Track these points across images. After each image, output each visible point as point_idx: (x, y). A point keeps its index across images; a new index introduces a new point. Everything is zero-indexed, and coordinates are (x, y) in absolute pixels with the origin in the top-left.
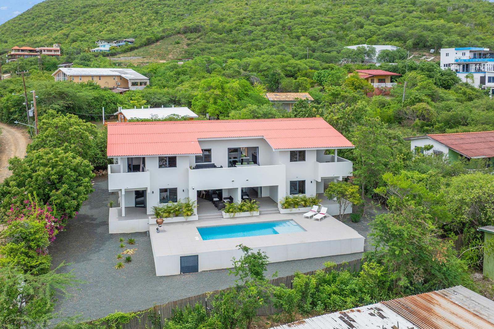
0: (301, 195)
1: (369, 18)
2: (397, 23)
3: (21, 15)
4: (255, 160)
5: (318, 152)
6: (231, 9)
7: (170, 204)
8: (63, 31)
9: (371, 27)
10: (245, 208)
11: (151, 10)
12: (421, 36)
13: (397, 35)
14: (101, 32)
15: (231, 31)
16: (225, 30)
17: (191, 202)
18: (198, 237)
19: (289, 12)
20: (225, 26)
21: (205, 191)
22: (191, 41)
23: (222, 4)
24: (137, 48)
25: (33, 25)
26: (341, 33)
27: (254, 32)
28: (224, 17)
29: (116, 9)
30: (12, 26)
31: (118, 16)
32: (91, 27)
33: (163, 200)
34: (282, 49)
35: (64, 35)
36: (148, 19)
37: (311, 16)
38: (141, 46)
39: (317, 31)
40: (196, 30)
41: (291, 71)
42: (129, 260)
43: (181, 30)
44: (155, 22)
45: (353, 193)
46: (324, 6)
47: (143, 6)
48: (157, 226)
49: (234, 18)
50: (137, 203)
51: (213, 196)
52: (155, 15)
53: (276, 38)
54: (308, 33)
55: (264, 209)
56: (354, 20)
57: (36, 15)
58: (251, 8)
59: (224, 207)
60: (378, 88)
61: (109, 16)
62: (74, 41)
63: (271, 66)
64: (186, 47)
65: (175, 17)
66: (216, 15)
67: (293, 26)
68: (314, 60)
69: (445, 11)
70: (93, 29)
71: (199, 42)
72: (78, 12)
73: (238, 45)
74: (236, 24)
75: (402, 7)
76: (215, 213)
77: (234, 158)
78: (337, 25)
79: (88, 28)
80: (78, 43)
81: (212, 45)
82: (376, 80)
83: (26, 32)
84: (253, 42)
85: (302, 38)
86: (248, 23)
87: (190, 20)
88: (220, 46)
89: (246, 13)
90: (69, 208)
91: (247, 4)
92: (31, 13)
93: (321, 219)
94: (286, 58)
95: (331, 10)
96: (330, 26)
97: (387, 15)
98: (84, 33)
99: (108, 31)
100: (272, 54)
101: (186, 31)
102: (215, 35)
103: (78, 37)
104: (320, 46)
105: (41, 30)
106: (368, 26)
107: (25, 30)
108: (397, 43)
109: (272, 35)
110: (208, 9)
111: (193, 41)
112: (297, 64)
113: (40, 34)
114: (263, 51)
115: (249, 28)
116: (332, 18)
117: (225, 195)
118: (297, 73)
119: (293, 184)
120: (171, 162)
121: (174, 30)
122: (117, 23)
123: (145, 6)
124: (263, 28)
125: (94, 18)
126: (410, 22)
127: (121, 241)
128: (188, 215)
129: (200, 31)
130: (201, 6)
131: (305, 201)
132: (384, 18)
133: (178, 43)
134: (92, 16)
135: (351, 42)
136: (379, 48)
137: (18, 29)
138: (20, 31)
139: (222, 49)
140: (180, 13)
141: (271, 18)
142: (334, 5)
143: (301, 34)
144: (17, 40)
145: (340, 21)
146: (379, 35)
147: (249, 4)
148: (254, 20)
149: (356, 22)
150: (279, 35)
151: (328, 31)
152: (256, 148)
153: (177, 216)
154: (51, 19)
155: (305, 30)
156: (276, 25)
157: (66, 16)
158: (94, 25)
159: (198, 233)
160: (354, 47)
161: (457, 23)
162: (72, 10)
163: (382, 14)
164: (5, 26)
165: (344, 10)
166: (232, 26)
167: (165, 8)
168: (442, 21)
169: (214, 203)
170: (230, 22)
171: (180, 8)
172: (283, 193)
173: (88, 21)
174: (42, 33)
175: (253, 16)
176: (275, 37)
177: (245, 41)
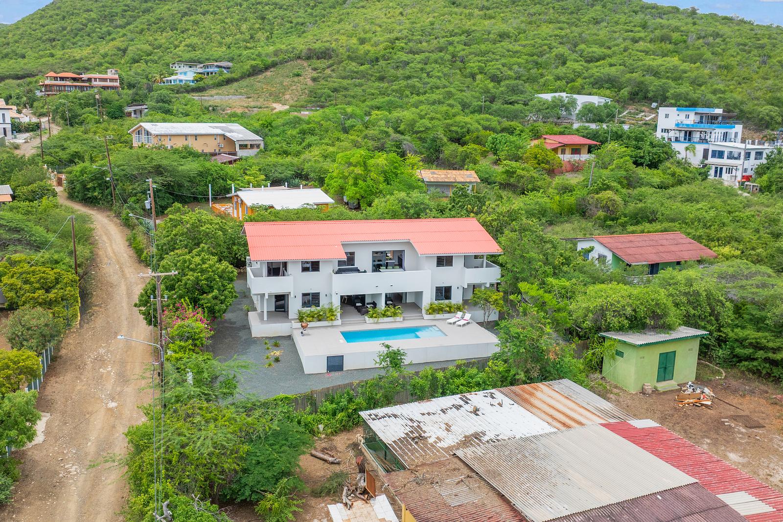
0: (447, 301)
1: (577, 49)
2: (612, 60)
3: (43, 10)
4: (400, 265)
5: (466, 258)
6: (378, 21)
7: (313, 308)
8: (117, 43)
9: (577, 64)
10: (389, 313)
11: (255, 13)
12: (642, 82)
13: (609, 79)
14: (176, 47)
15: (377, 60)
16: (367, 57)
17: (334, 307)
18: (342, 340)
19: (463, 33)
20: (369, 51)
21: (348, 296)
22: (317, 73)
23: (364, 10)
24: (236, 80)
25: (64, 29)
26: (534, 71)
27: (410, 65)
28: (368, 36)
29: (199, 9)
30: (30, 28)
31: (203, 21)
32: (161, 37)
33: (305, 304)
34: (450, 95)
35: (119, 49)
36: (251, 29)
37: (494, 42)
38: (242, 77)
39: (500, 66)
40: (325, 54)
41: (457, 132)
42: (277, 360)
43: (303, 54)
44: (260, 33)
45: (496, 300)
46: (515, 25)
47: (241, 6)
48: (302, 330)
49: (382, 38)
50: (277, 307)
51: (356, 301)
52: (260, 21)
53: (442, 75)
54: (488, 70)
55: (408, 315)
56: (555, 51)
57: (68, 12)
58: (407, 21)
59: (367, 312)
60: (569, 162)
61: (188, 20)
62: (136, 61)
63: (430, 125)
64: (310, 83)
65: (292, 28)
66: (355, 31)
67: (467, 56)
68: (490, 117)
69: (685, 42)
70: (163, 41)
71: (330, 76)
72: (136, 8)
73: (386, 85)
74: (385, 49)
75: (627, 31)
76: (358, 318)
77: (379, 261)
78: (530, 59)
79: (156, 40)
80: (143, 65)
81: (349, 82)
82: (568, 150)
83: (54, 40)
84: (409, 82)
85: (479, 77)
86: (403, 48)
87: (315, 35)
88: (361, 85)
89: (401, 31)
90: (219, 312)
91: (401, 13)
92: (59, 8)
93: (464, 325)
94: (453, 111)
95: (525, 32)
96: (520, 60)
97: (602, 45)
98: (150, 48)
99: (186, 46)
100: (434, 103)
101: (311, 55)
102: (353, 66)
103: (142, 54)
104: (502, 93)
105: (78, 38)
106: (572, 63)
107: (52, 36)
108: (608, 92)
109: (436, 70)
110: (342, 17)
111: (320, 73)
112: (466, 123)
113: (76, 44)
114: (422, 98)
115: (404, 57)
116: (524, 46)
117: (368, 300)
118: (465, 136)
119: (439, 290)
120: (315, 266)
121: (292, 52)
122: (201, 33)
123: (244, 6)
124: (424, 58)
125: (165, 23)
126: (632, 58)
127: (266, 343)
128: (332, 320)
129: (330, 57)
130: (332, 11)
131: (450, 307)
132: (596, 50)
133: (298, 75)
134: (160, 19)
135: (545, 88)
136: (582, 100)
137: (40, 35)
138: (44, 38)
139: (363, 90)
140: (301, 20)
141: (435, 42)
142: (530, 23)
143: (477, 71)
144: (41, 53)
145: (534, 51)
146: (585, 78)
147: (404, 13)
148: (411, 44)
149: (556, 56)
150: (446, 70)
151: (516, 67)
152: (402, 252)
153: (320, 320)
154: (93, 20)
155: (483, 65)
156: (442, 54)
157: (117, 16)
158: (164, 34)
159: (342, 336)
160: (548, 97)
161: (695, 63)
162: (126, 5)
163: (595, 42)
164: (18, 28)
165: (543, 34)
166: (379, 52)
167: (276, 10)
168: (675, 60)
169: (357, 308)
170: (376, 44)
171: (298, 12)
172: (428, 299)
173: (155, 27)
174: (80, 43)
175: (410, 37)
176: (440, 74)
177: (396, 78)
